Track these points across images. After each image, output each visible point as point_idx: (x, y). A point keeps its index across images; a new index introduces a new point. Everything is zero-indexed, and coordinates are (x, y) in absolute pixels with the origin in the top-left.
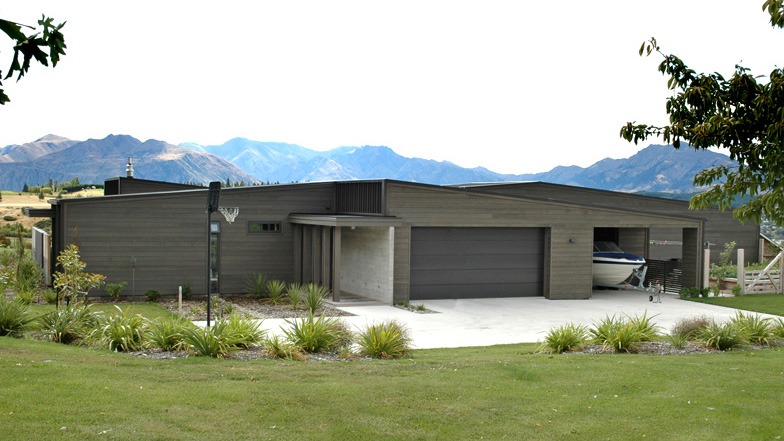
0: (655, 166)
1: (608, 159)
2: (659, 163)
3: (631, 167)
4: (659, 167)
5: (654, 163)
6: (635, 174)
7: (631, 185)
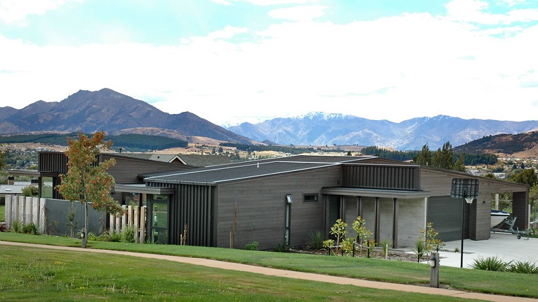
0: (84, 110)
1: (41, 101)
2: (88, 107)
3: (63, 110)
4: (87, 111)
5: (84, 107)
6: (66, 116)
7: (63, 126)
